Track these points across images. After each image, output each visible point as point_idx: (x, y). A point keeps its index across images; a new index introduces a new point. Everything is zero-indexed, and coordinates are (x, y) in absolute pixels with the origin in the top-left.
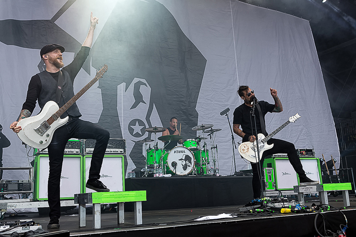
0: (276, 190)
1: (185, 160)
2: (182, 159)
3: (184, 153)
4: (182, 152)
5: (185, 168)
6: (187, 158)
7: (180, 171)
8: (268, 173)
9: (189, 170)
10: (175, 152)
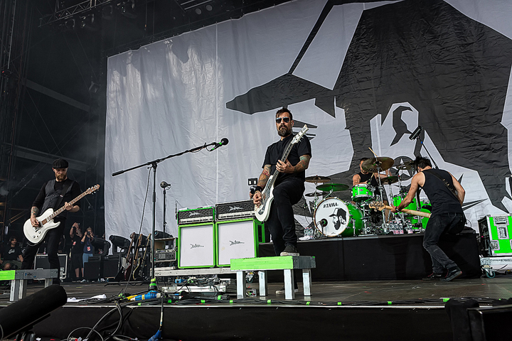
1: (338, 215)
2: (333, 215)
3: (336, 207)
4: (333, 205)
5: (337, 226)
6: (341, 213)
7: (331, 232)
8: (498, 224)
9: (342, 228)
10: (325, 206)
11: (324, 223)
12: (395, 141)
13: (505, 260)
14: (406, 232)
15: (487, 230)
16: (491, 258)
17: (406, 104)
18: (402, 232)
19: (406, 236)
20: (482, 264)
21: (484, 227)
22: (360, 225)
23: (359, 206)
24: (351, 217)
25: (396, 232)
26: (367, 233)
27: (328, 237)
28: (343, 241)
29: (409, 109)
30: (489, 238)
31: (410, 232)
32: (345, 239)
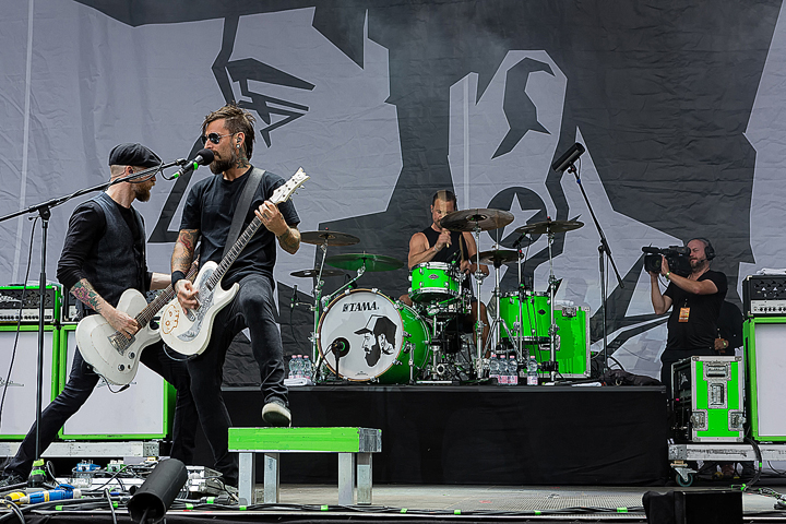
0: (749, 439)
1: (376, 332)
2: (365, 331)
3: (373, 311)
4: (366, 306)
5: (373, 356)
6: (384, 327)
7: (357, 369)
8: (710, 376)
9: (385, 363)
10: (346, 307)
11: (341, 348)
12: (506, 146)
13: (715, 452)
14: (523, 381)
15: (688, 386)
16: (688, 446)
17: (541, 56)
18: (514, 380)
19: (522, 389)
20: (671, 457)
21: (684, 379)
22: (424, 358)
23: (424, 313)
24: (407, 337)
25: (503, 380)
26: (437, 377)
27: (350, 383)
28: (385, 393)
29: (546, 68)
30: (690, 403)
31: (532, 381)
32: (389, 388)
